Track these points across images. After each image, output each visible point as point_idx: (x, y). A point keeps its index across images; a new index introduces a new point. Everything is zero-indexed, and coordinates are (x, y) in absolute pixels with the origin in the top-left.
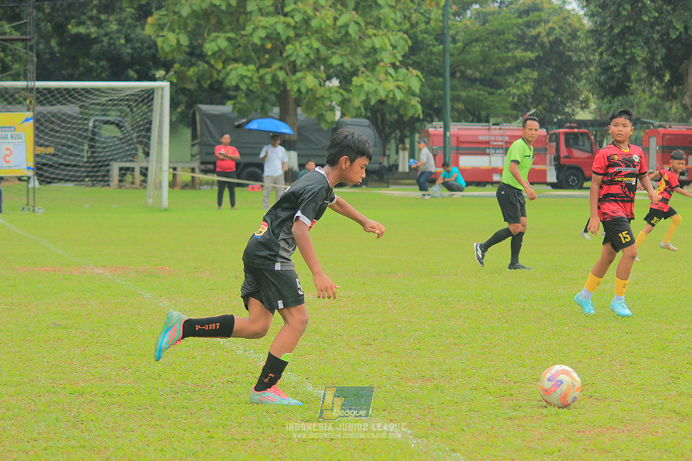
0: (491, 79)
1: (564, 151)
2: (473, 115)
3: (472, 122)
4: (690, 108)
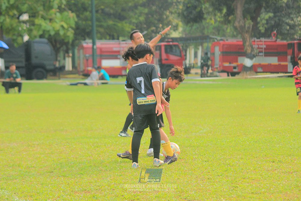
0: (120, 14)
1: (164, 56)
2: (110, 35)
3: (109, 39)
4: (239, 29)
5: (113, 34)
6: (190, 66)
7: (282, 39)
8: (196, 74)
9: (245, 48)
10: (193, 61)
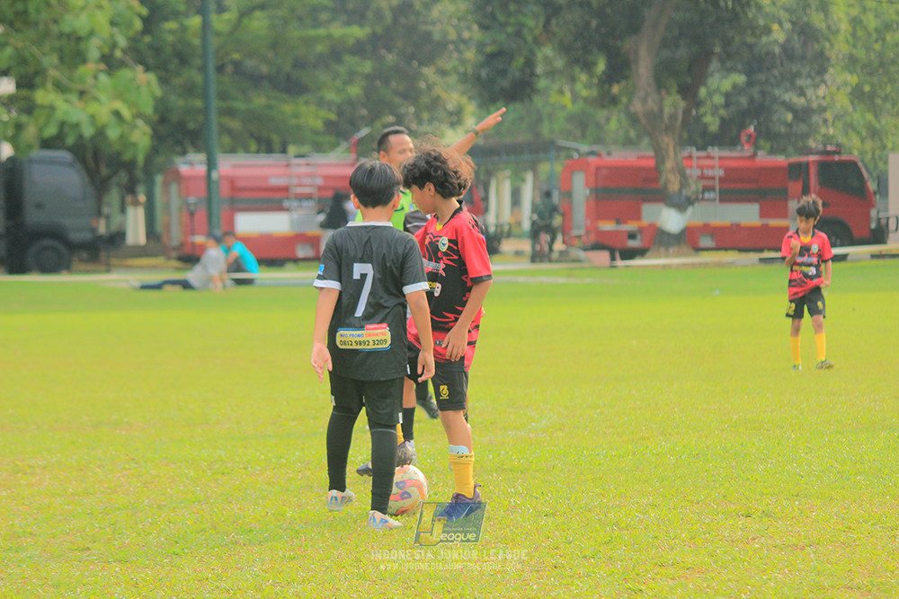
0: (289, 77)
2: (259, 140)
3: (258, 152)
4: (644, 121)
5: (268, 138)
6: (499, 230)
7: (772, 151)
8: (518, 253)
9: (664, 177)
10: (507, 217)
